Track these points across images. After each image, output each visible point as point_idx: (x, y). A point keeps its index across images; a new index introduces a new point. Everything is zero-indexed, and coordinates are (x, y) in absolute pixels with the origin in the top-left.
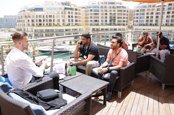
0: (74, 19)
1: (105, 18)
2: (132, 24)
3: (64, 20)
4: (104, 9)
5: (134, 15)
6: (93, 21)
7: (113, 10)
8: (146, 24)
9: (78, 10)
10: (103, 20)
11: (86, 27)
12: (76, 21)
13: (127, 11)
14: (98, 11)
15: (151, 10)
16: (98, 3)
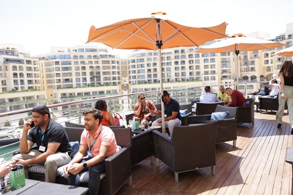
0: (26, 79)
1: (82, 75)
2: (127, 83)
3: (5, 81)
4: (79, 60)
5: (129, 68)
6: (61, 80)
7: (95, 62)
8: (149, 80)
9: (33, 62)
10: (80, 79)
11: (50, 92)
12: (30, 82)
13: (118, 62)
14: (70, 64)
15: (152, 59)
16: (69, 51)
